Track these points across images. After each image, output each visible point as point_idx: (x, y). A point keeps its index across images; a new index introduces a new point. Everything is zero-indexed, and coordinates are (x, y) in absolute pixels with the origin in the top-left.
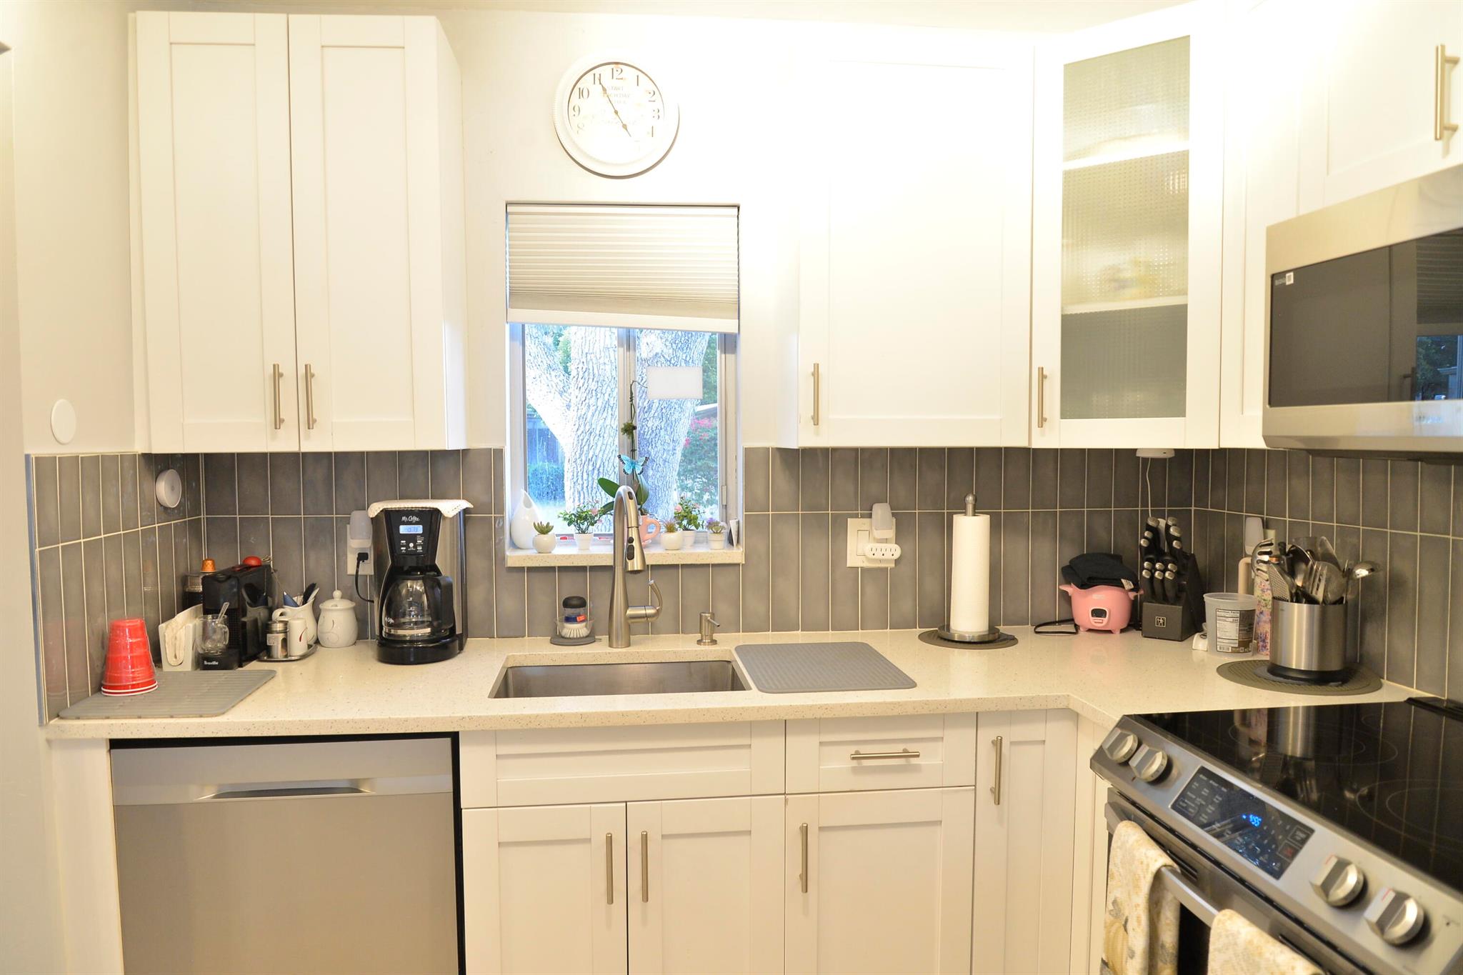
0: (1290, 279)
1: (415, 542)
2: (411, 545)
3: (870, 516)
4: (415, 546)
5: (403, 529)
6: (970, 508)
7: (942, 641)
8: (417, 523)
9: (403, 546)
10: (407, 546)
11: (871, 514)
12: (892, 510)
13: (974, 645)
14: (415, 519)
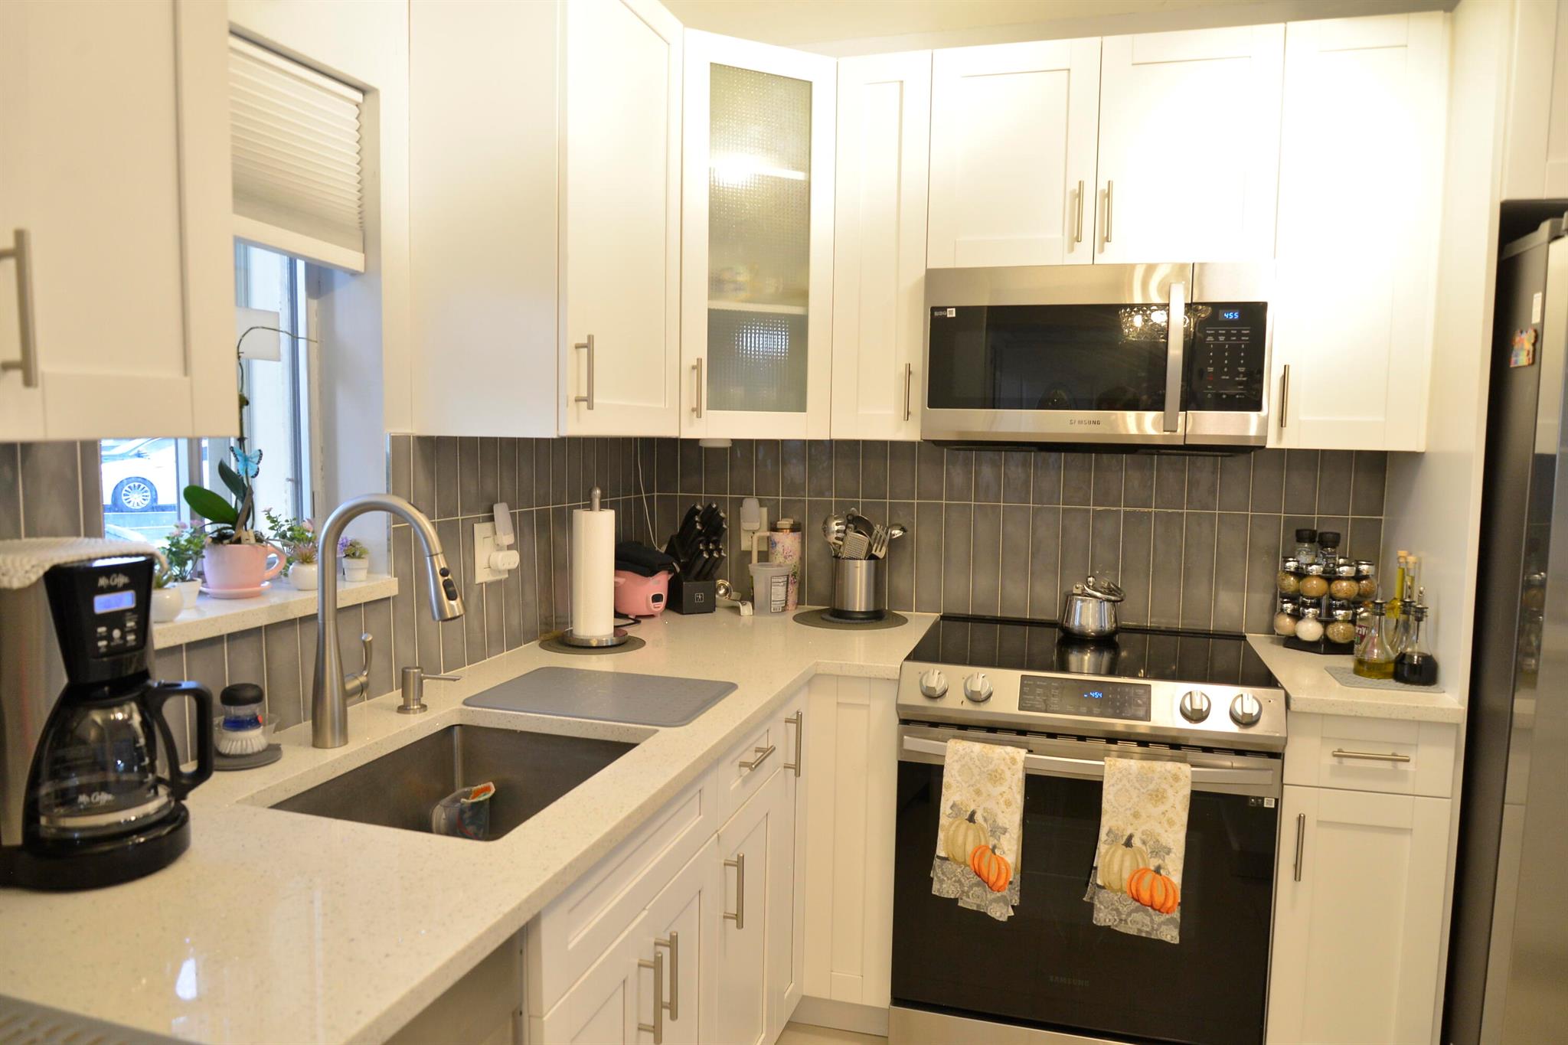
0: (952, 313)
1: (122, 627)
2: (116, 633)
3: (491, 519)
4: (123, 637)
5: (103, 604)
6: (597, 502)
7: (571, 649)
8: (125, 588)
9: (102, 638)
10: (109, 637)
11: (493, 516)
12: (510, 509)
13: (607, 649)
14: (122, 580)
